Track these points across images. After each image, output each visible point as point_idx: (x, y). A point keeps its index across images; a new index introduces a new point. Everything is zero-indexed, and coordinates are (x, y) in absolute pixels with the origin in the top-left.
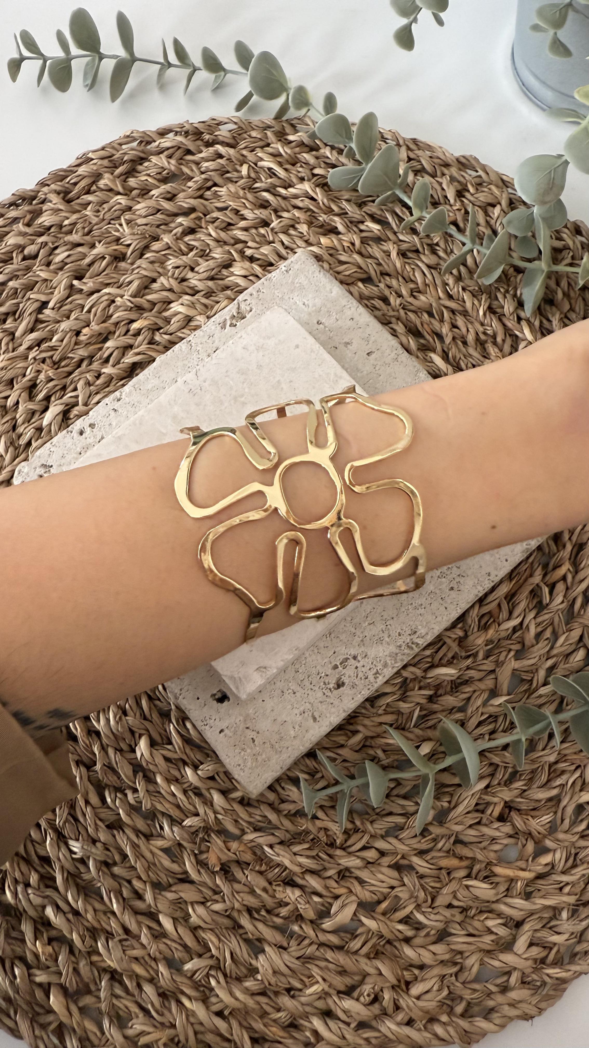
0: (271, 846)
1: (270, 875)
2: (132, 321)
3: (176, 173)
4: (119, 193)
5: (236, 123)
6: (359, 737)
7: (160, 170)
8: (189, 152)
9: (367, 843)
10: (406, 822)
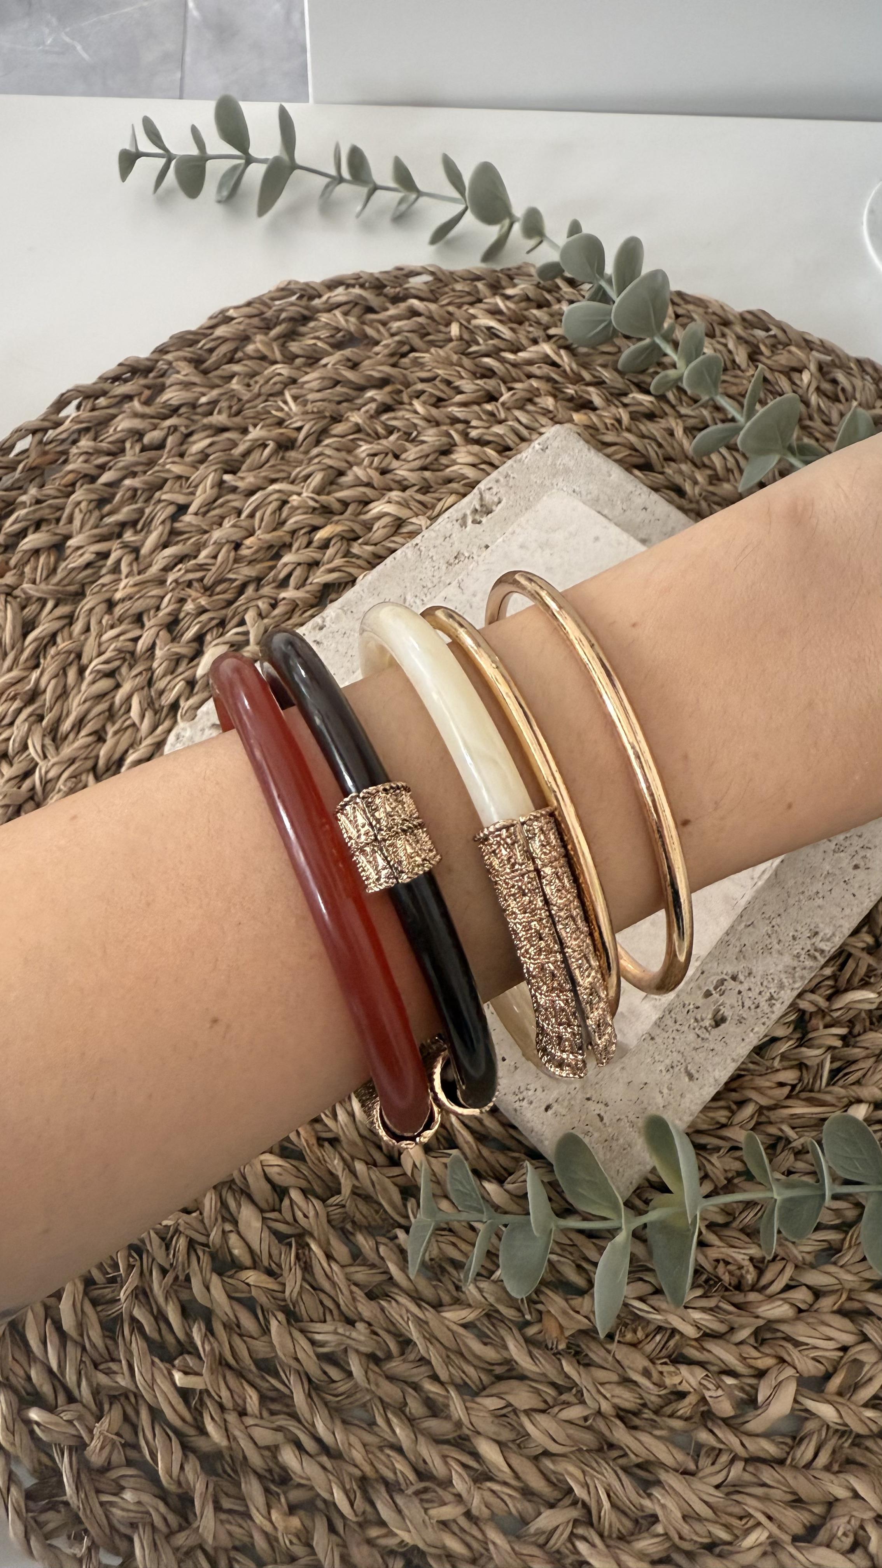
0: (642, 1299)
1: (649, 1348)
2: (315, 529)
3: (356, 335)
4: (275, 362)
5: (432, 273)
6: (749, 1110)
7: (333, 332)
8: (370, 310)
9: (791, 1279)
10: (844, 1239)
